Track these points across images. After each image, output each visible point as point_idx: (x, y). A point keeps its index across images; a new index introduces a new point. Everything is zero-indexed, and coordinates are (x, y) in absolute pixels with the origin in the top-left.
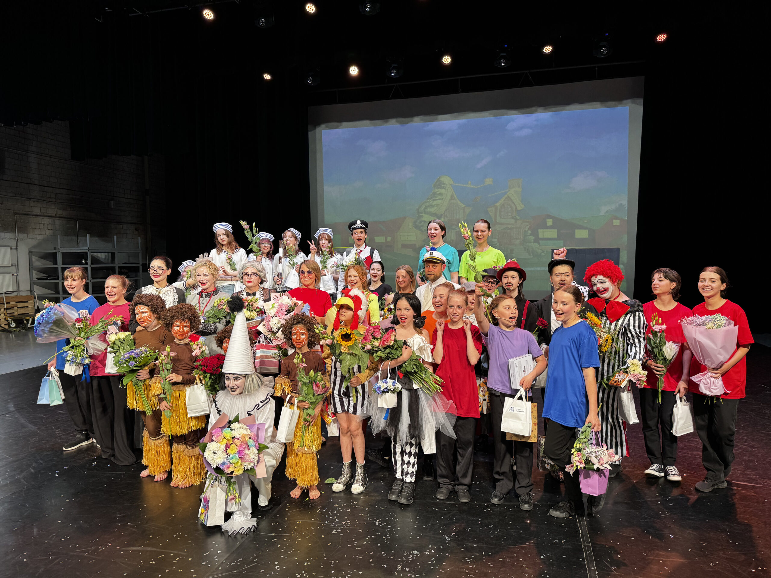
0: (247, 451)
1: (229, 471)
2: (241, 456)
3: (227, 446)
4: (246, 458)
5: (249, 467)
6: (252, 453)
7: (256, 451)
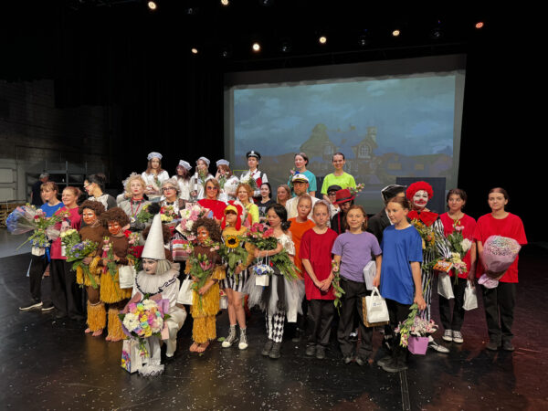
0: (155, 320)
1: (141, 334)
2: (151, 323)
3: (140, 316)
4: (155, 325)
5: (157, 331)
6: (159, 321)
7: (162, 320)
